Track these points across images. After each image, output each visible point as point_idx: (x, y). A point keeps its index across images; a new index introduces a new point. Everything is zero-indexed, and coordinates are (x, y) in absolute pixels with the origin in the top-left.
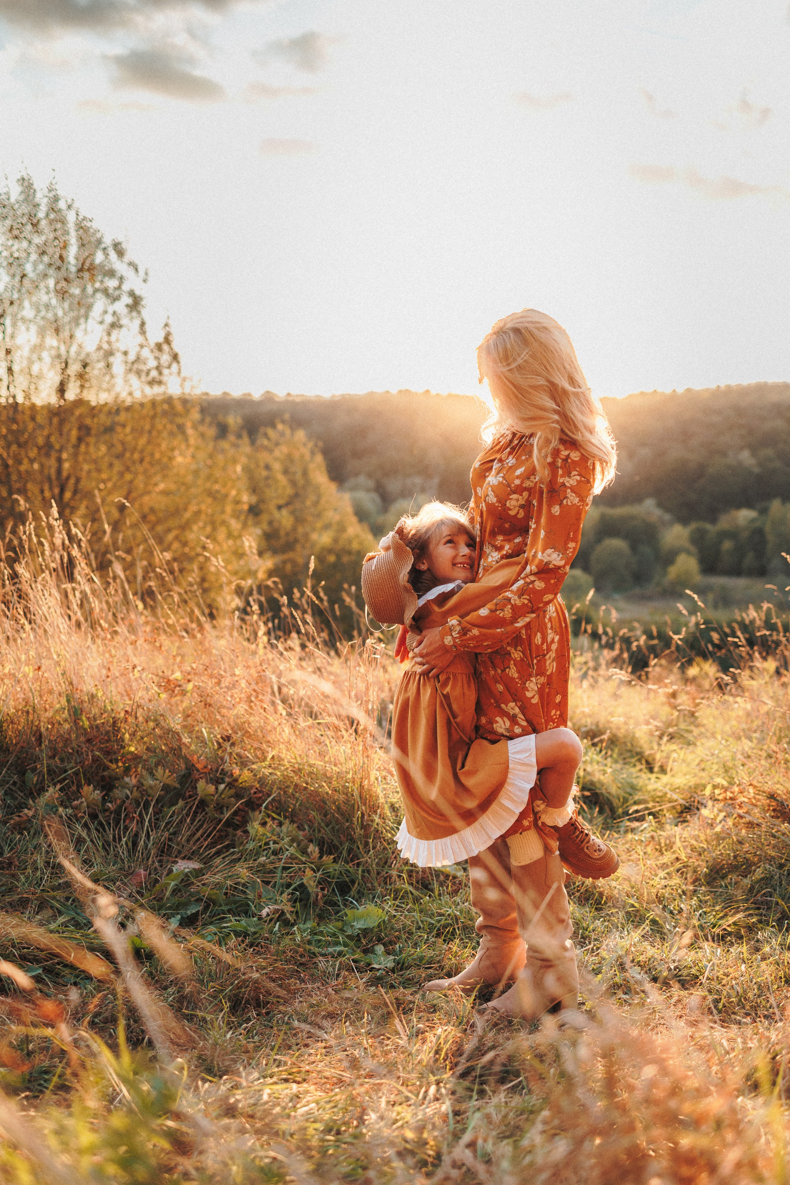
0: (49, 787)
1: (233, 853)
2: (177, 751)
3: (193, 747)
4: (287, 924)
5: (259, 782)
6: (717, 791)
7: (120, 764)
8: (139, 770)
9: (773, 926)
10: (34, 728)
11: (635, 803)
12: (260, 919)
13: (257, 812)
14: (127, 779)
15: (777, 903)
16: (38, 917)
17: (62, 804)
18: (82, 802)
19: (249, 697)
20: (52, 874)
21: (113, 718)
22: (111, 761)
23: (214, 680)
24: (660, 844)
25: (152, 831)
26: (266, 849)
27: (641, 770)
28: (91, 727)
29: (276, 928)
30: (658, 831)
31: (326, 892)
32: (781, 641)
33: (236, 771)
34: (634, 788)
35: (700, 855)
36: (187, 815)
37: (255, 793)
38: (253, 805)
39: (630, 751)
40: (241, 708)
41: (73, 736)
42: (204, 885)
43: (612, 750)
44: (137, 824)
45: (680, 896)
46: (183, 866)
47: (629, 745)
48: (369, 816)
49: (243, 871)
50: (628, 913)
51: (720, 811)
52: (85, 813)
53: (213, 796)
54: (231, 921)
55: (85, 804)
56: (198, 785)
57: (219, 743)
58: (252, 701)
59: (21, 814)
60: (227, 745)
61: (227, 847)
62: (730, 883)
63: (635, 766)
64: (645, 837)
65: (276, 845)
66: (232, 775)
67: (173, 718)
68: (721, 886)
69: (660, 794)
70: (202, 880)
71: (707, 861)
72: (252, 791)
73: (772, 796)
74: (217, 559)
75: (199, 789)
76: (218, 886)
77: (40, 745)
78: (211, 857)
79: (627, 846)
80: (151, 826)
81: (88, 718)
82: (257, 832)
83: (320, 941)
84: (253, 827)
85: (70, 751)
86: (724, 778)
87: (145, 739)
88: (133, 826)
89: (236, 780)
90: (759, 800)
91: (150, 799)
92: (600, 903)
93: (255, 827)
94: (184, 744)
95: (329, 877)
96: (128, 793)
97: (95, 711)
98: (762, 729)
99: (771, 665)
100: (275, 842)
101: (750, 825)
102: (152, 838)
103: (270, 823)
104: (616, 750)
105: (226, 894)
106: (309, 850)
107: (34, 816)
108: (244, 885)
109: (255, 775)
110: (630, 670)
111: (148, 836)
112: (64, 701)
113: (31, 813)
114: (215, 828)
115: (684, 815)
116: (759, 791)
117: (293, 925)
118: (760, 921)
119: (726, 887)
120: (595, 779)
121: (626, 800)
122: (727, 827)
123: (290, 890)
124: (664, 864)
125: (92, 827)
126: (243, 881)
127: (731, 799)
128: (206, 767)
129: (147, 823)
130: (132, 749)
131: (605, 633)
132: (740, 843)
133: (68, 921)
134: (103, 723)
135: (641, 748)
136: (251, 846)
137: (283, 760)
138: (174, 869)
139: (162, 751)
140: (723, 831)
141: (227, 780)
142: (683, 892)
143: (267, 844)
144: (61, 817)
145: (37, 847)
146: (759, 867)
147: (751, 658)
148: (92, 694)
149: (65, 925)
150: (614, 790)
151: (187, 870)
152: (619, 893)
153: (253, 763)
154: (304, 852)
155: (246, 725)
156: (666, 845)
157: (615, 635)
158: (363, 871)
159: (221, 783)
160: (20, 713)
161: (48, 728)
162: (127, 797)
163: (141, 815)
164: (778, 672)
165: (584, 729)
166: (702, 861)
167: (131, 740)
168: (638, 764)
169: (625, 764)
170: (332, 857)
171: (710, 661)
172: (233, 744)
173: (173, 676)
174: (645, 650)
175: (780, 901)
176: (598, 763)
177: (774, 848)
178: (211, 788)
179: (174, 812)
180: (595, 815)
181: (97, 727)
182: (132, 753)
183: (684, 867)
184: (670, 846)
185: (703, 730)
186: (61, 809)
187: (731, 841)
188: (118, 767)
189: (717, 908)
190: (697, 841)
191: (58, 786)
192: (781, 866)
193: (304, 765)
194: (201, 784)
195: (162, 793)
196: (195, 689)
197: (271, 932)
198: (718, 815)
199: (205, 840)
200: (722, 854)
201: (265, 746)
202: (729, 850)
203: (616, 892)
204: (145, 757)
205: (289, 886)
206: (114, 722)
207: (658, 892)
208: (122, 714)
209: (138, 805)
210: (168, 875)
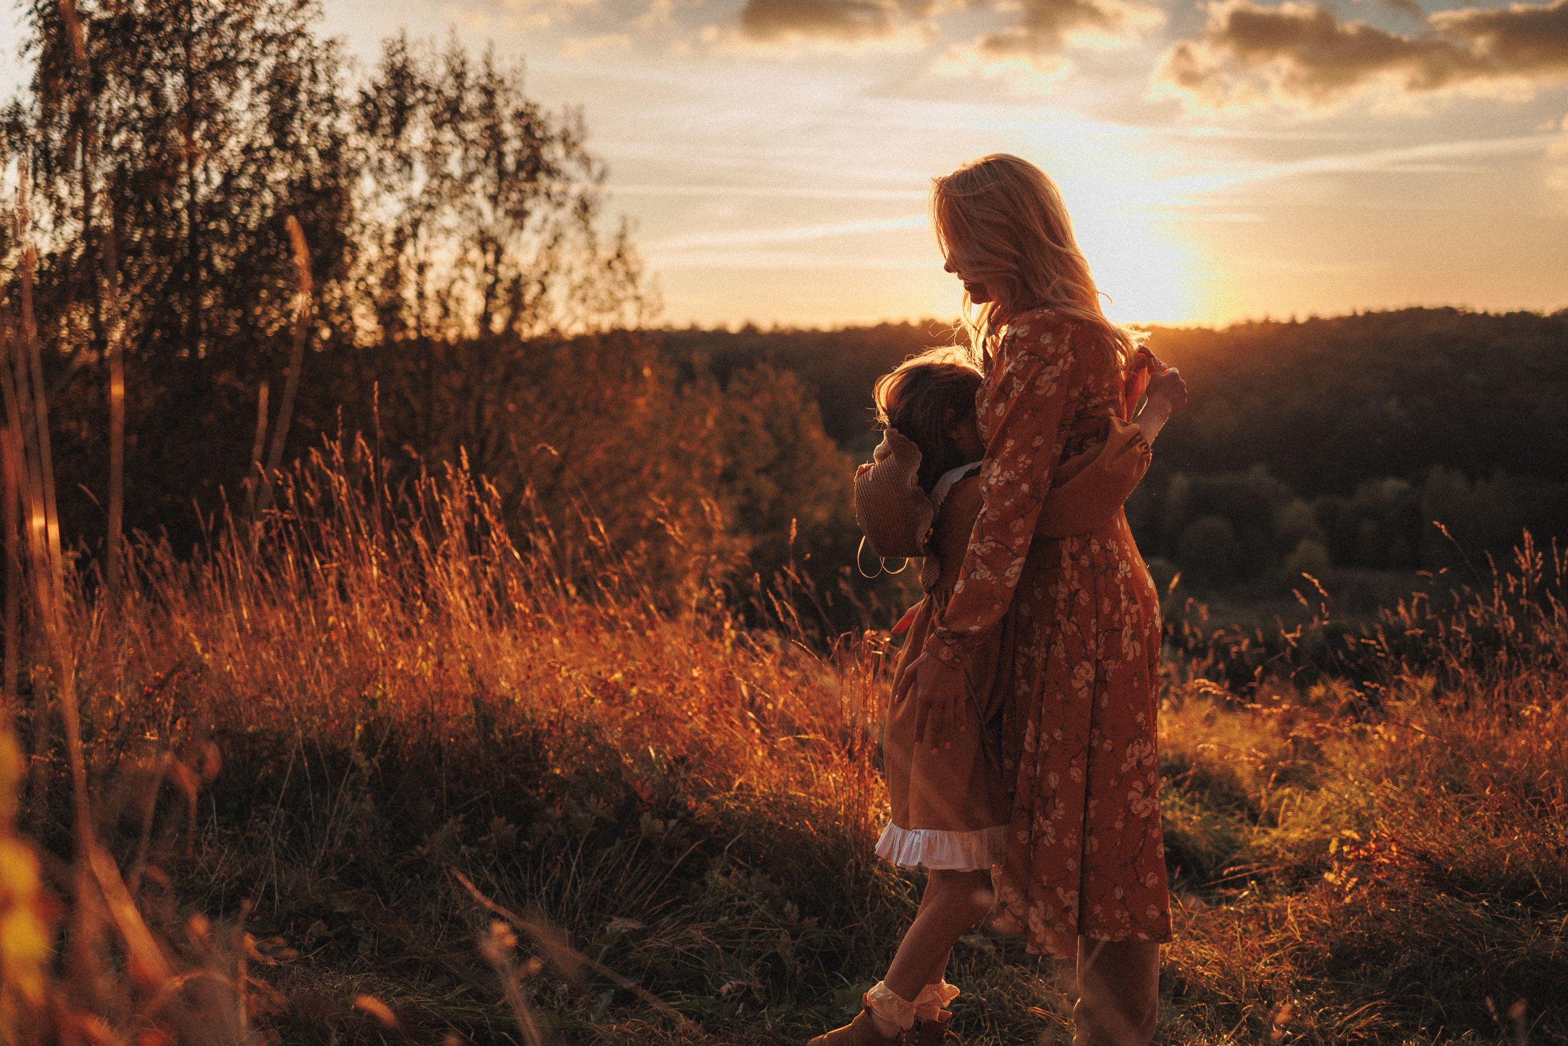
0: (449, 817)
1: (685, 911)
2: (615, 774)
3: (636, 771)
4: (754, 1006)
5: (721, 819)
6: (1345, 849)
7: (541, 791)
8: (566, 799)
9: (1423, 1033)
10: (432, 743)
11: (1233, 864)
12: (719, 996)
13: (719, 858)
14: (549, 811)
15: (1430, 1003)
16: (431, 985)
17: (465, 841)
18: (491, 838)
19: (710, 706)
20: (449, 929)
21: (534, 730)
22: (530, 787)
23: (665, 685)
24: (1266, 920)
25: (580, 877)
26: (729, 907)
27: (1241, 821)
28: (506, 742)
29: (740, 1011)
30: (1264, 903)
31: (806, 966)
32: (1440, 650)
33: (692, 803)
34: (1232, 845)
35: (1322, 935)
36: (627, 859)
37: (716, 833)
38: (712, 848)
39: (1227, 795)
40: (700, 722)
41: (482, 752)
42: (646, 950)
43: (1202, 793)
44: (562, 868)
45: (1294, 990)
46: (620, 925)
47: (1226, 786)
48: (867, 866)
49: (698, 934)
50: (1218, 1008)
51: (1350, 875)
52: (494, 853)
53: (662, 834)
54: (680, 999)
55: (494, 841)
56: (641, 820)
57: (670, 768)
58: (715, 713)
59: (413, 852)
60: (681, 770)
61: (678, 903)
62: (1364, 975)
63: (1233, 815)
64: (1245, 909)
65: (743, 903)
66: (686, 808)
67: (611, 732)
68: (1351, 978)
69: (1268, 853)
70: (644, 943)
71: (1332, 944)
72: (712, 830)
73: (1423, 856)
74: (673, 526)
75: (643, 825)
76: (665, 952)
77: (440, 764)
78: (657, 916)
79: (1220, 920)
80: (579, 870)
81: (502, 731)
82: (717, 883)
83: (798, 1029)
84: (712, 876)
85: (478, 772)
86: (1357, 831)
87: (574, 758)
88: (557, 872)
89: (691, 815)
90: (1405, 862)
91: (578, 836)
92: (1181, 995)
93: (715, 877)
94: (625, 766)
95: (812, 946)
96: (551, 828)
97: (511, 721)
98: (1412, 768)
99: (1428, 683)
100: (741, 898)
101: (1392, 895)
102: (579, 887)
103: (734, 871)
104: (1207, 793)
105: (674, 963)
106: (786, 909)
107: (428, 855)
108: (698, 952)
109: (716, 809)
110: (1227, 685)
111: (575, 885)
112: (471, 709)
113: (425, 852)
114: (662, 878)
115: (1300, 881)
116: (1406, 850)
117: (761, 1007)
118: (1406, 1027)
119: (1358, 978)
120: (1178, 830)
121: (1220, 860)
122: (1360, 898)
123: (759, 961)
124: (1271, 945)
125: (503, 871)
126: (697, 946)
127: (1365, 858)
128: (651, 797)
129: (574, 868)
130: (558, 771)
131: (1194, 635)
132: (1379, 919)
133: (469, 992)
134: (521, 737)
135: (1244, 790)
136: (709, 901)
137: (754, 790)
138: (608, 928)
139: (596, 774)
140: (1354, 902)
141: (680, 814)
142: (1297, 982)
143: (730, 900)
144: (463, 856)
145: (432, 895)
146: (1404, 953)
147: (1398, 670)
148: (508, 699)
149: (463, 995)
150: (1202, 844)
151: (624, 931)
152: (1207, 982)
153: (715, 794)
154: (779, 911)
155: (707, 745)
156: (1274, 919)
157: (1207, 638)
158: (857, 940)
159: (670, 818)
160: (415, 723)
161: (450, 743)
162: (550, 834)
163: (566, 858)
164: (1436, 694)
165: (1163, 764)
166: (1325, 943)
167: (556, 759)
168: (1237, 812)
169: (1221, 811)
170: (817, 919)
171: (1342, 678)
172: (689, 768)
173: (612, 678)
174: (1248, 661)
175: (1433, 999)
176: (1182, 808)
177: (1425, 926)
178: (659, 825)
179: (609, 854)
180: (1176, 877)
181: (513, 742)
182: (555, 776)
183: (1299, 950)
184: (1280, 921)
185: (1330, 770)
186: (463, 847)
187: (1365, 917)
188: (539, 795)
189: (1345, 1007)
190: (1316, 915)
191: (461, 817)
192: (1436, 952)
193: (781, 796)
194: (646, 818)
195: (595, 829)
196: (641, 696)
197: (732, 1015)
198: (1347, 881)
199: (649, 893)
200: (1353, 934)
201: (730, 771)
202: (1362, 928)
203: (1203, 981)
204: (573, 782)
205: (758, 955)
206: (535, 736)
207: (1262, 983)
208: (546, 726)
209: (563, 845)
210: (599, 936)
